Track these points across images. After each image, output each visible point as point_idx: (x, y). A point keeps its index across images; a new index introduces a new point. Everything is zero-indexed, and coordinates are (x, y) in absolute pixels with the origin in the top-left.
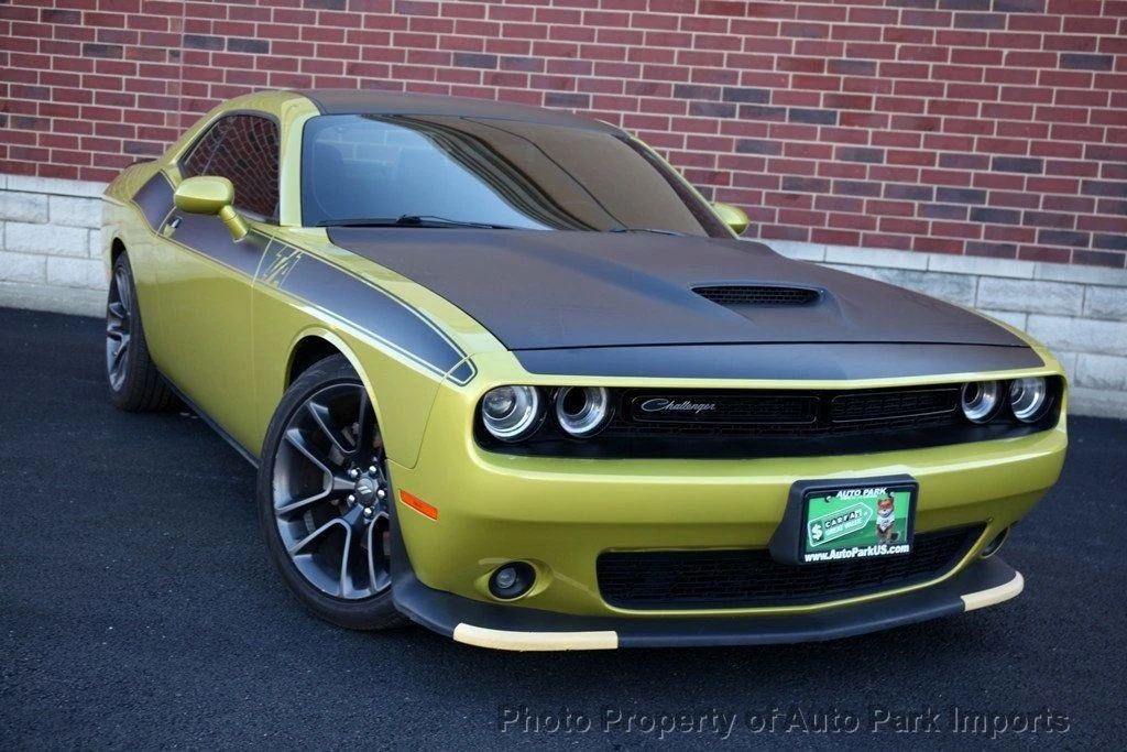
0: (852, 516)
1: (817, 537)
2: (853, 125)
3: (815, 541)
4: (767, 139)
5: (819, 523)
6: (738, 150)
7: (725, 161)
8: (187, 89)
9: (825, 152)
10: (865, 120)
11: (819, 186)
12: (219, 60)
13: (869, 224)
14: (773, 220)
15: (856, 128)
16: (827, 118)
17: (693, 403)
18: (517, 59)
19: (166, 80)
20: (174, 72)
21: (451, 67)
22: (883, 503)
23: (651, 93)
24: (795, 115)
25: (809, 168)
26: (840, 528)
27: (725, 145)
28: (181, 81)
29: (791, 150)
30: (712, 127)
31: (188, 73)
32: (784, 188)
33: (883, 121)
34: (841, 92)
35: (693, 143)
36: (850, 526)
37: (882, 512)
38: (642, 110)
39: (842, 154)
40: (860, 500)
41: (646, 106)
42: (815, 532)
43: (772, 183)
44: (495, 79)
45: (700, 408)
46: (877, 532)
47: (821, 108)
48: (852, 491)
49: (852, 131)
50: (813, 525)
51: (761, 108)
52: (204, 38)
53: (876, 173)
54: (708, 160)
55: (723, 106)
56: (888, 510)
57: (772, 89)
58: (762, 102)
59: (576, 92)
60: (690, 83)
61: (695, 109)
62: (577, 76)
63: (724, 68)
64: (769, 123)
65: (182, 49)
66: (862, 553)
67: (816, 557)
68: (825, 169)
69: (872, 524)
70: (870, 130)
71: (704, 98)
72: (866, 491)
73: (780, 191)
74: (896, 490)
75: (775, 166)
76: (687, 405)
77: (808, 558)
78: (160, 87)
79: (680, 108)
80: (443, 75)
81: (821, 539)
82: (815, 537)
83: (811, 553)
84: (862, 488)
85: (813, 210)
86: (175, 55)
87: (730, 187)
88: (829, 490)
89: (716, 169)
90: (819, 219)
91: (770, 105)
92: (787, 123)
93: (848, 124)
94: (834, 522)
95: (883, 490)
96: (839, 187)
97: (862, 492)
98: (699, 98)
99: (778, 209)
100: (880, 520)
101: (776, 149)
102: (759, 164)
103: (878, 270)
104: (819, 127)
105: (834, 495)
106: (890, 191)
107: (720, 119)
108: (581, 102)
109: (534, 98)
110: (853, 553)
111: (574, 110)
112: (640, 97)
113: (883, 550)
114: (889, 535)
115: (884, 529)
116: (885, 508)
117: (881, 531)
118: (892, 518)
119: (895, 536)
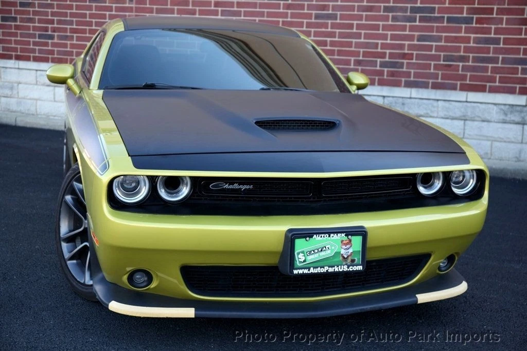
0: (324, 249)
1: (302, 260)
2: (483, 24)
3: (300, 262)
4: (435, 34)
5: (303, 252)
6: (418, 40)
7: (411, 47)
9: (467, 40)
10: (489, 21)
11: (464, 59)
13: (492, 80)
14: (437, 78)
15: (485, 26)
16: (468, 21)
17: (239, 185)
19: (127, 14)
22: (345, 242)
23: (371, 11)
24: (450, 20)
25: (458, 49)
26: (316, 255)
27: (411, 38)
28: (134, 14)
29: (447, 39)
30: (403, 28)
32: (444, 61)
33: (500, 21)
34: (476, 6)
35: (394, 37)
36: (323, 255)
37: (344, 247)
38: (366, 20)
39: (477, 41)
40: (329, 240)
41: (368, 18)
42: (300, 258)
43: (437, 58)
44: (289, 7)
45: (244, 187)
46: (341, 258)
47: (465, 15)
48: (323, 235)
49: (483, 28)
50: (298, 254)
51: (430, 17)
53: (496, 51)
54: (401, 47)
55: (410, 16)
56: (348, 246)
57: (437, 6)
58: (432, 13)
59: (330, 12)
60: (392, 4)
61: (395, 19)
62: (331, 3)
64: (435, 25)
66: (331, 270)
67: (301, 271)
68: (467, 50)
69: (337, 254)
70: (493, 27)
71: (399, 12)
72: (332, 235)
73: (442, 62)
74: (352, 235)
75: (438, 49)
76: (236, 186)
77: (295, 272)
79: (386, 19)
81: (305, 261)
82: (300, 260)
83: (297, 269)
84: (329, 234)
85: (460, 72)
87: (414, 61)
88: (308, 234)
89: (406, 51)
90: (463, 78)
91: (436, 15)
92: (445, 24)
93: (480, 24)
94: (312, 252)
95: (343, 235)
96: (475, 60)
97: (329, 236)
98: (396, 12)
99: (440, 73)
100: (343, 252)
101: (439, 39)
102: (430, 48)
103: (497, 106)
104: (464, 26)
105: (312, 237)
106: (504, 61)
107: (408, 24)
108: (334, 17)
109: (309, 16)
110: (324, 270)
111: (330, 22)
112: (364, 13)
113: (345, 268)
114: (349, 260)
115: (346, 256)
116: (346, 244)
117: (344, 257)
118: (351, 251)
119: (353, 261)
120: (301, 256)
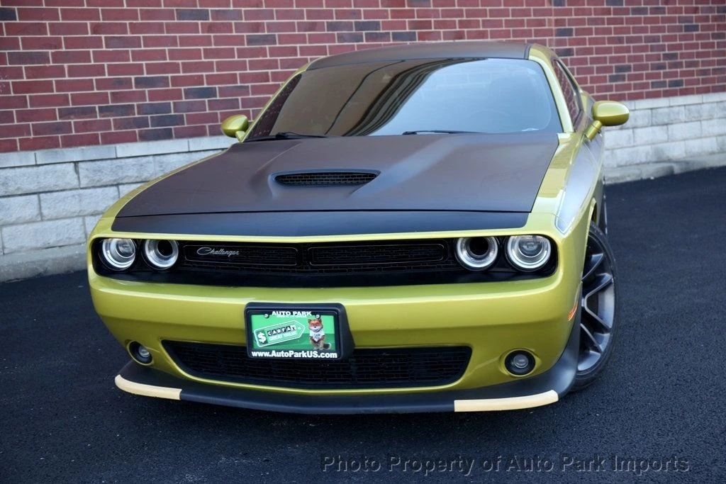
0: (289, 329)
1: (263, 340)
3: (261, 343)
5: (263, 331)
18: (223, 11)
21: (176, 21)
22: (313, 322)
26: (280, 336)
36: (288, 336)
37: (313, 328)
40: (291, 319)
42: (260, 338)
44: (210, 28)
46: (311, 342)
48: (284, 312)
50: (258, 333)
56: (318, 328)
60: (335, 20)
62: (265, 21)
63: (353, 8)
66: (297, 355)
67: (261, 354)
69: (306, 336)
72: (295, 313)
74: (321, 314)
76: (222, 252)
77: (254, 354)
80: (170, 28)
81: (266, 342)
82: (260, 340)
83: (256, 351)
84: (291, 310)
88: (267, 310)
94: (274, 332)
95: (309, 313)
97: (292, 314)
100: (312, 334)
105: (270, 313)
108: (270, 40)
109: (239, 40)
110: (290, 354)
111: (267, 46)
112: (307, 33)
113: (315, 355)
114: (321, 345)
115: (316, 340)
116: (315, 325)
117: (314, 341)
118: (322, 333)
119: (326, 346)
120: (261, 335)
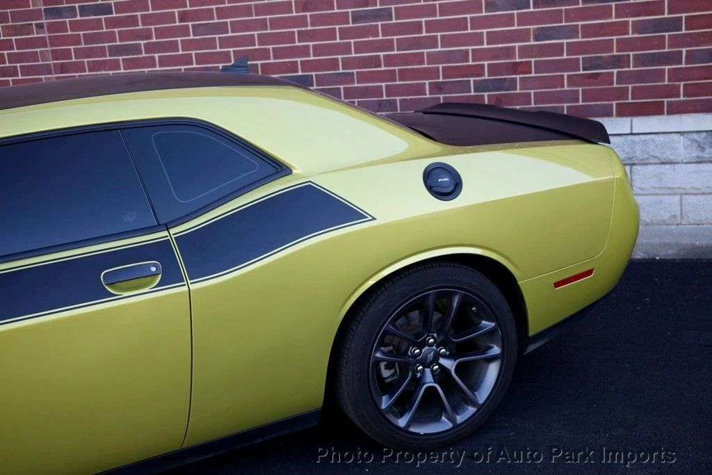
4: (563, 24)
6: (536, 39)
7: (525, 51)
8: (56, 55)
9: (623, 28)
11: (619, 62)
12: (75, 26)
13: (673, 92)
14: (577, 100)
19: (38, 50)
20: (41, 42)
21: (266, 1)
25: (607, 46)
27: (522, 36)
28: (49, 49)
29: (587, 31)
30: (508, 20)
31: (54, 40)
32: (584, 69)
35: (493, 38)
38: (441, 14)
39: (639, 28)
43: (573, 65)
44: (305, 6)
49: (649, 3)
52: (60, 8)
53: (675, 41)
54: (509, 52)
59: (378, 7)
61: (491, 6)
64: (563, 8)
65: (44, 21)
68: (623, 45)
73: (581, 72)
75: (573, 49)
78: (34, 57)
79: (477, 8)
85: (615, 85)
86: (40, 26)
87: (533, 75)
89: (518, 60)
90: (622, 93)
92: (581, 5)
96: (640, 60)
99: (580, 89)
101: (573, 32)
102: (558, 49)
103: (685, 135)
104: (613, 4)
106: (691, 57)
107: (516, 12)
108: (384, 15)
111: (380, 23)
